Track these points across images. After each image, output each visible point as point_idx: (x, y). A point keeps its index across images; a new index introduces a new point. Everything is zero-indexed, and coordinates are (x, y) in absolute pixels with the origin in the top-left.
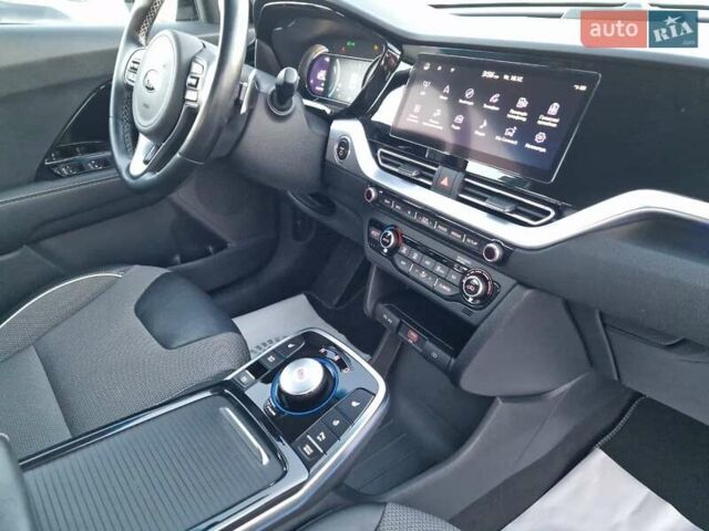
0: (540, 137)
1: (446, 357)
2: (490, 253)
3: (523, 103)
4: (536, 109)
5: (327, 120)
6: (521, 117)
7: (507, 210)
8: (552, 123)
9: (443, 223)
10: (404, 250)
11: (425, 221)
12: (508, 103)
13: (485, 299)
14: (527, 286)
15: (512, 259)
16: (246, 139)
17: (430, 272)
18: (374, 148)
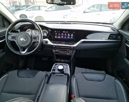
2: (72, 48)
11: (63, 47)
18: (51, 41)
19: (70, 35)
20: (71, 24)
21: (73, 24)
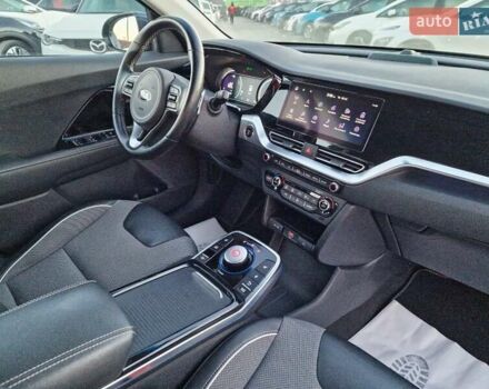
0: (357, 129)
1: (310, 245)
2: (333, 187)
3: (348, 111)
4: (355, 115)
5: (239, 115)
6: (347, 118)
7: (341, 166)
8: (363, 122)
9: (308, 172)
10: (286, 187)
11: (298, 172)
12: (340, 111)
13: (331, 211)
14: (352, 204)
15: (345, 191)
16: (196, 127)
17: (301, 198)
18: (267, 131)
19: (353, 118)
20: (429, 62)
21: (440, 64)
